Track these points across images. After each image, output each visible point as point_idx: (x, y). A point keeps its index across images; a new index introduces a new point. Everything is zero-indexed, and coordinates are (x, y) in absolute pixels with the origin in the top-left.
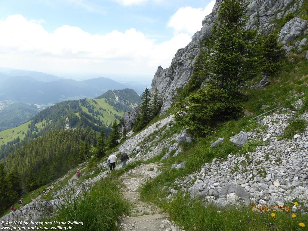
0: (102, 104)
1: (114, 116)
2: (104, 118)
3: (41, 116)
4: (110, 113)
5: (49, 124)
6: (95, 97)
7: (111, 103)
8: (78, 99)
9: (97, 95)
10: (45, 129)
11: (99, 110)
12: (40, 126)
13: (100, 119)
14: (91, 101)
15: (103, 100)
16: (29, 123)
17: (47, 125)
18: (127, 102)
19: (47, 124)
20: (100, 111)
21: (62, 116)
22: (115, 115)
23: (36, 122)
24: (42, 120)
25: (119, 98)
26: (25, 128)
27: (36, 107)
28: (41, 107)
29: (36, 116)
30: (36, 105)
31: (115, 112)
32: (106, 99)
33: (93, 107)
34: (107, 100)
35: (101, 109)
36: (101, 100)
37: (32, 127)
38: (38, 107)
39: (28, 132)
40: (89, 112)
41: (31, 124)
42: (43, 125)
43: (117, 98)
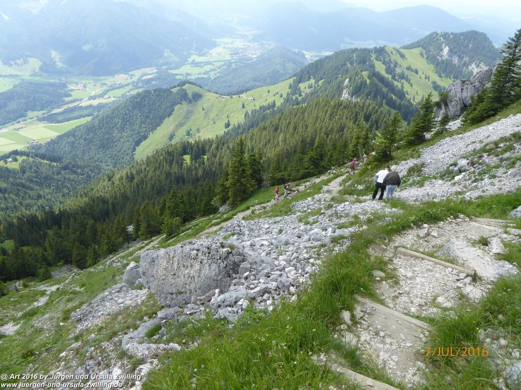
0: (415, 59)
1: (432, 85)
2: (411, 85)
3: (308, 72)
4: (426, 78)
5: (318, 86)
6: (402, 45)
7: (431, 59)
8: (370, 45)
9: (407, 41)
10: (312, 94)
11: (405, 71)
12: (305, 88)
13: (403, 88)
14: (394, 52)
15: (417, 51)
16: (291, 81)
17: (315, 88)
18: (466, 59)
19: (316, 85)
20: (407, 73)
21: (340, 75)
22: (434, 83)
23: (300, 81)
24: (309, 79)
25: (450, 51)
26: (283, 88)
27: (303, 56)
28: (311, 56)
29: (302, 71)
30: (304, 52)
31: (435, 77)
32: (423, 50)
33: (396, 64)
34: (424, 52)
35: (409, 68)
36: (414, 50)
37: (295, 89)
38: (307, 56)
39: (288, 94)
40: (387, 73)
41: (294, 83)
42: (310, 87)
43: (446, 50)
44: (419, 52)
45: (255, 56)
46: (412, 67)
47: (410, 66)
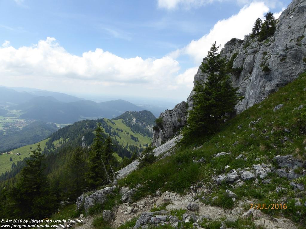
0: (120, 125)
1: (131, 137)
2: (120, 138)
3: (59, 134)
4: (127, 134)
5: (66, 142)
6: (112, 118)
7: (129, 124)
8: (95, 118)
9: (114, 116)
10: (62, 147)
11: (116, 130)
12: (57, 144)
13: (116, 140)
14: (109, 121)
15: (120, 121)
16: (47, 140)
17: (64, 143)
18: (144, 123)
19: (64, 142)
20: (117, 131)
21: (79, 135)
22: (132, 136)
23: (53, 140)
24: (59, 138)
25: (136, 120)
26: (43, 145)
27: (55, 126)
28: (60, 126)
29: (55, 134)
30: (56, 124)
31: (131, 133)
32: (123, 120)
33: (111, 127)
34: (124, 121)
35: (118, 129)
36: (119, 120)
37: (50, 145)
38: (58, 126)
39: (45, 149)
40: (106, 132)
41: (49, 142)
42: (60, 143)
43: (134, 120)
44: (122, 121)
45: (22, 127)
46: (119, 129)
47: (118, 128)
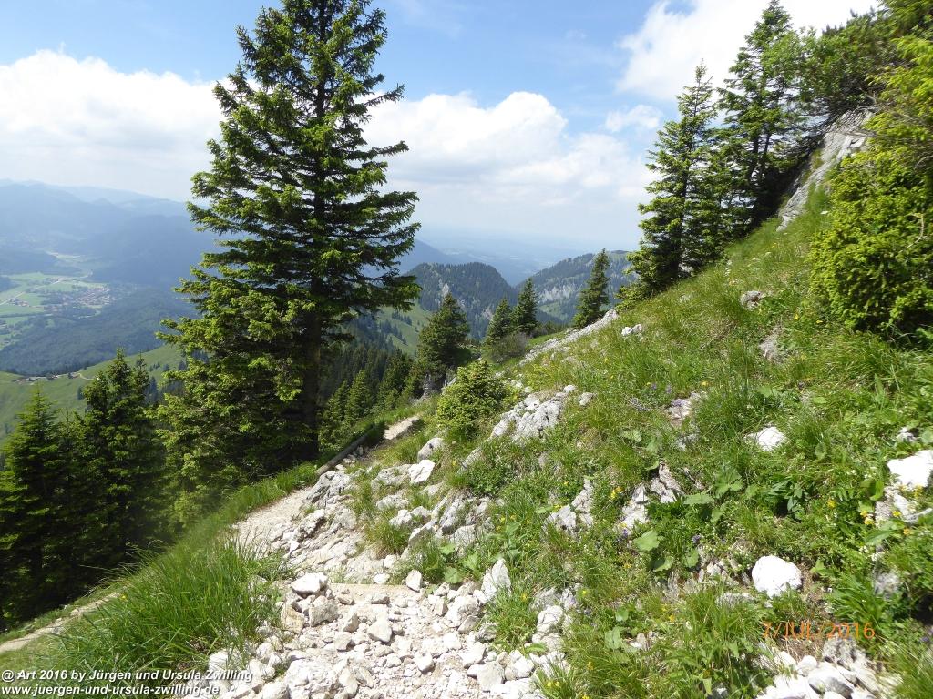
7: (428, 303)
18: (476, 302)
20: (394, 322)
25: (452, 289)
35: (396, 316)
43: (445, 289)
45: (99, 307)
47: (397, 313)
